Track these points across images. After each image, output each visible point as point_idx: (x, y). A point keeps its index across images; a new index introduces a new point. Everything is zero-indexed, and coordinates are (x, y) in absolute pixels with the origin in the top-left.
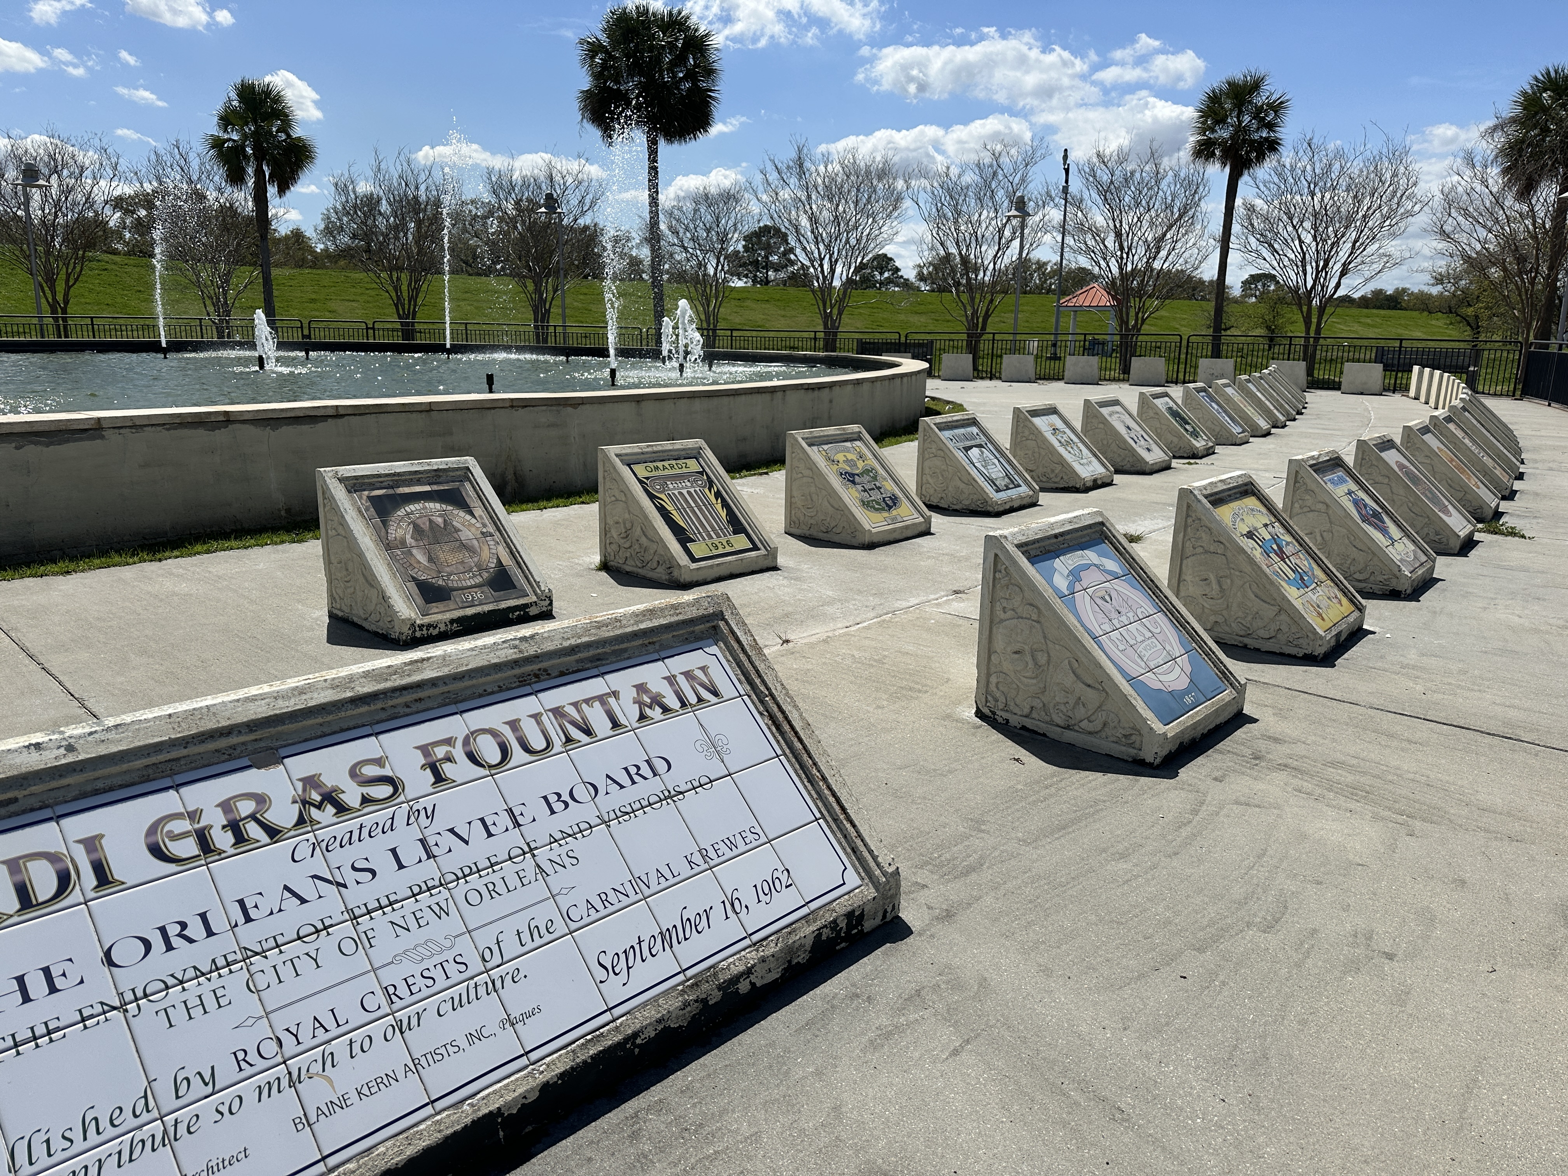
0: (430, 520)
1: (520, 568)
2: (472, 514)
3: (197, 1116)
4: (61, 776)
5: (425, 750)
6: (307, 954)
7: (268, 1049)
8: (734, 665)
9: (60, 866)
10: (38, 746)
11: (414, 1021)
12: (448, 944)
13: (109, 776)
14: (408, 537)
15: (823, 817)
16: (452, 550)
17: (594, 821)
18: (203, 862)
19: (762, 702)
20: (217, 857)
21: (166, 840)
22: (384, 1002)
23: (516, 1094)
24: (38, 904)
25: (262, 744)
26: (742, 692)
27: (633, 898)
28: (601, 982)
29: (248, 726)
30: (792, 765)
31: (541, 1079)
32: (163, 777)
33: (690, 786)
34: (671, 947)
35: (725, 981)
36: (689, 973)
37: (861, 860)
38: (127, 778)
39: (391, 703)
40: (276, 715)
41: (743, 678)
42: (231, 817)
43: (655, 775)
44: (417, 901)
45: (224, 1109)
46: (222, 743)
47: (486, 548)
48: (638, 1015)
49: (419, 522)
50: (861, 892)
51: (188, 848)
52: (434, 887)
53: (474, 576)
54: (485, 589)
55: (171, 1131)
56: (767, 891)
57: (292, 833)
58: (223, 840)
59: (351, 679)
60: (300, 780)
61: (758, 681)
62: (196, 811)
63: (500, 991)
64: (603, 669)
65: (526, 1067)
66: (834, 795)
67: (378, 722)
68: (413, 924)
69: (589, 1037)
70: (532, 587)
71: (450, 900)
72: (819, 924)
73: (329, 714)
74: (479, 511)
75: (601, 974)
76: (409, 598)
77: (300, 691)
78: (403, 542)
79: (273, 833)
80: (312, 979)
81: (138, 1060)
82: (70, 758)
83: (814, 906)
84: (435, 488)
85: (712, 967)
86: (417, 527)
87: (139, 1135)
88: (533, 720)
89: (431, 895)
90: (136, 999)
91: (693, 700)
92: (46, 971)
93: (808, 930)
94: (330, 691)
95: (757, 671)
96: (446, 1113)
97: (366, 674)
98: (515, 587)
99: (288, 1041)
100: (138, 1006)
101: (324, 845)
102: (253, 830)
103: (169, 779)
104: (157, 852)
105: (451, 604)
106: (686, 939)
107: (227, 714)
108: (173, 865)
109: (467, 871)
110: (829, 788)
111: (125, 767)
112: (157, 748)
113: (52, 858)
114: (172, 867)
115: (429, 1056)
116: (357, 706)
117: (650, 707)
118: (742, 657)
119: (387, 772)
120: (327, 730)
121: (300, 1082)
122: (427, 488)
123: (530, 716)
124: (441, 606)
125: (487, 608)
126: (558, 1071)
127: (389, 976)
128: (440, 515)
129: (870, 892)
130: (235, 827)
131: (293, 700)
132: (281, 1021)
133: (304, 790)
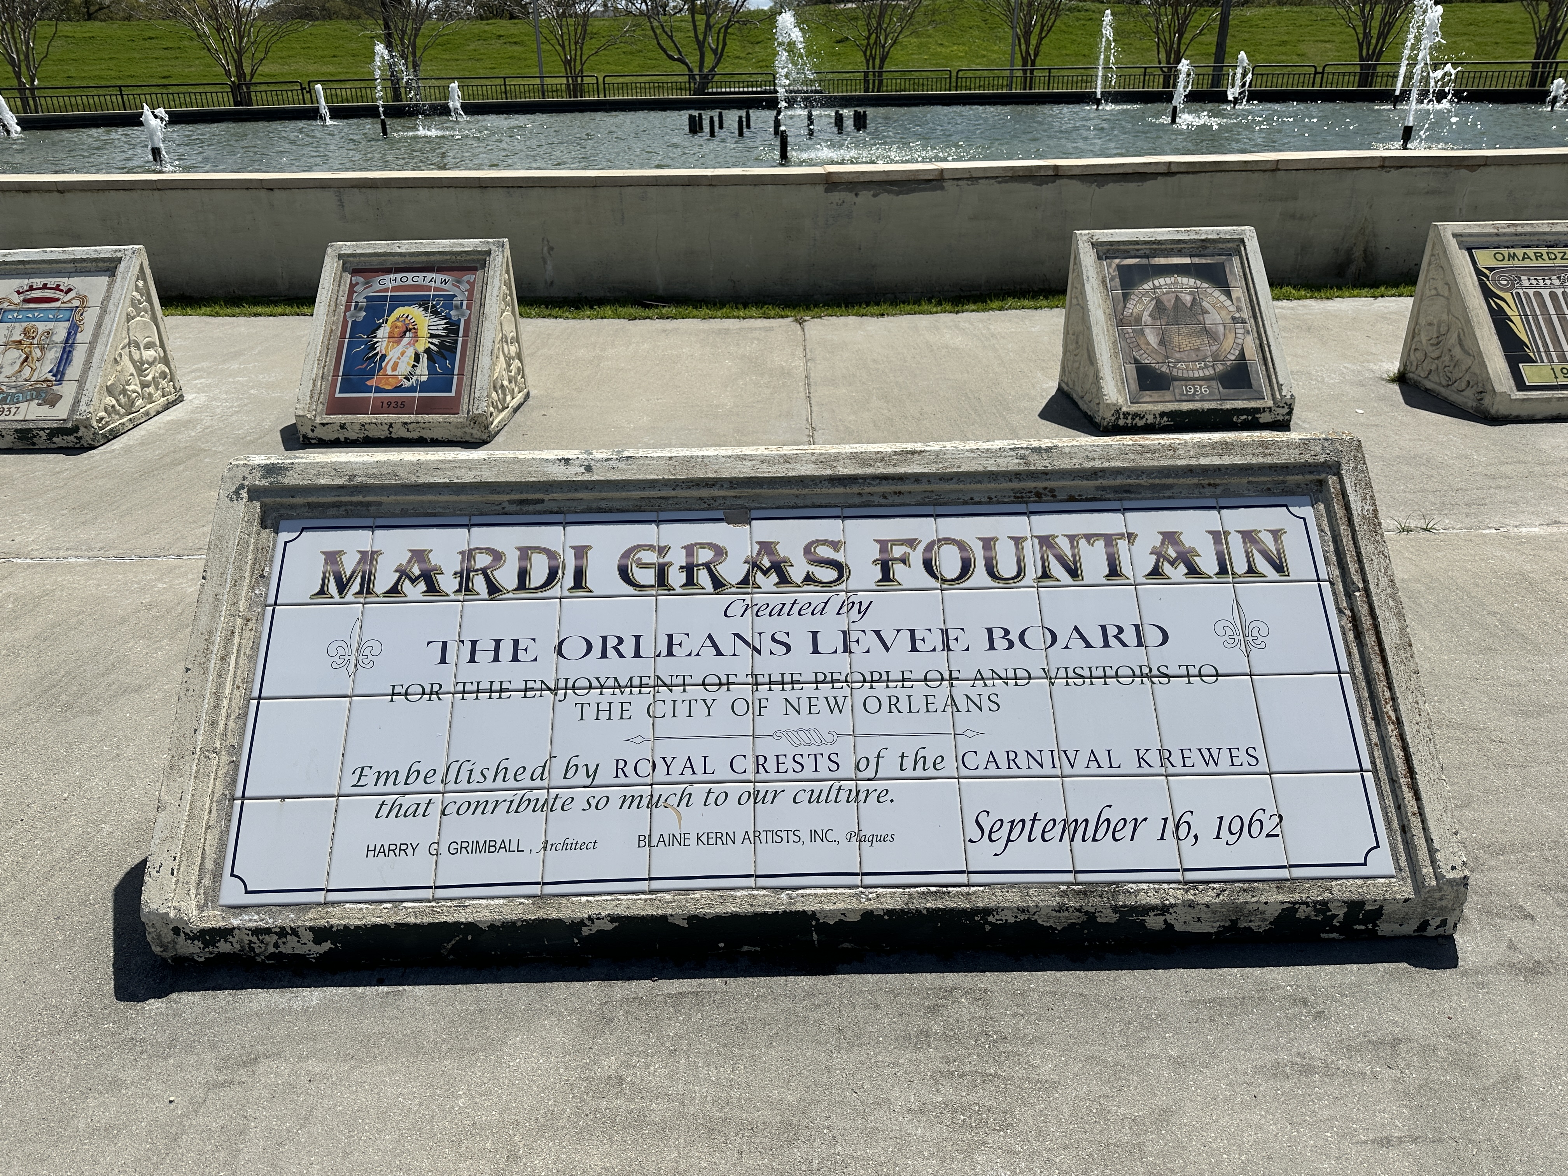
0: (1177, 298)
1: (1266, 364)
2: (1229, 295)
3: (573, 799)
4: (576, 490)
5: (884, 545)
6: (704, 701)
7: (645, 768)
8: (1329, 537)
9: (554, 563)
10: (567, 461)
11: (770, 797)
12: (829, 739)
13: (612, 499)
14: (1146, 314)
15: (1375, 770)
16: (1190, 335)
17: (1036, 672)
18: (654, 593)
19: (1349, 595)
20: (666, 592)
21: (634, 565)
22: (751, 767)
23: (835, 907)
24: (529, 589)
25: (740, 502)
26: (1323, 575)
27: (1047, 769)
28: (970, 841)
29: (731, 482)
30: (1357, 690)
31: (866, 905)
32: (651, 511)
33: (1183, 671)
34: (1072, 840)
35: (1124, 906)
36: (1081, 877)
37: (1408, 844)
38: (624, 505)
39: (867, 490)
40: (757, 478)
41: (1333, 558)
42: (690, 560)
43: (1140, 644)
44: (817, 688)
45: (593, 802)
46: (705, 493)
47: (1231, 337)
48: (998, 892)
49: (1164, 298)
50: (1389, 885)
51: (647, 577)
52: (838, 681)
53: (1206, 367)
54: (1214, 383)
55: (551, 801)
56: (1236, 828)
57: (734, 590)
58: (677, 578)
59: (837, 457)
60: (758, 543)
61: (1353, 567)
62: (665, 547)
63: (861, 803)
64: (1127, 504)
65: (857, 887)
66: (1405, 748)
67: (850, 506)
68: (804, 708)
69: (933, 889)
70: (1272, 389)
71: (849, 699)
72: (1296, 897)
73: (805, 487)
74: (1238, 292)
75: (973, 832)
76: (1124, 381)
77: (786, 459)
78: (1138, 320)
79: (718, 584)
80: (700, 723)
81: (550, 736)
82: (586, 477)
83: (1297, 873)
84: (1196, 260)
85: (1117, 883)
86: (1159, 303)
87: (529, 795)
88: (1013, 543)
89: (833, 688)
90: (566, 688)
91: (1241, 566)
92: (516, 642)
93: (1275, 898)
94: (813, 466)
95: (1359, 554)
96: (764, 892)
97: (853, 456)
98: (1250, 386)
99: (661, 767)
100: (566, 693)
101: (756, 608)
102: (703, 577)
103: (655, 513)
104: (624, 574)
105: (1168, 395)
106: (1094, 840)
107: (716, 467)
108: (631, 588)
109: (876, 677)
110: (1402, 737)
111: (624, 494)
112: (652, 484)
113: (551, 555)
114: (630, 590)
115: (770, 834)
116: (833, 486)
117: (1172, 564)
118: (1344, 530)
119: (839, 557)
120: (800, 502)
121: (656, 807)
122: (1187, 260)
123: (1011, 538)
124: (1155, 395)
125: (1207, 406)
126: (885, 906)
127: (766, 747)
128: (1191, 293)
129: (1407, 891)
130: (689, 570)
131: (776, 466)
132: (664, 749)
133: (759, 554)
